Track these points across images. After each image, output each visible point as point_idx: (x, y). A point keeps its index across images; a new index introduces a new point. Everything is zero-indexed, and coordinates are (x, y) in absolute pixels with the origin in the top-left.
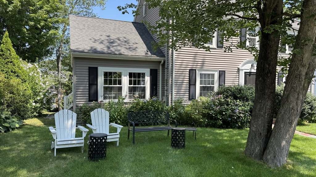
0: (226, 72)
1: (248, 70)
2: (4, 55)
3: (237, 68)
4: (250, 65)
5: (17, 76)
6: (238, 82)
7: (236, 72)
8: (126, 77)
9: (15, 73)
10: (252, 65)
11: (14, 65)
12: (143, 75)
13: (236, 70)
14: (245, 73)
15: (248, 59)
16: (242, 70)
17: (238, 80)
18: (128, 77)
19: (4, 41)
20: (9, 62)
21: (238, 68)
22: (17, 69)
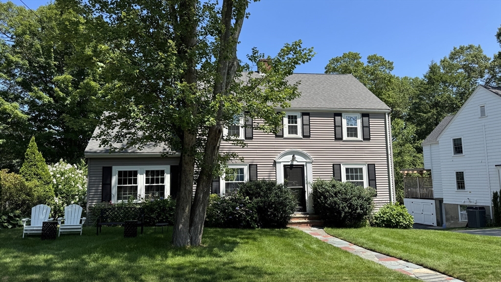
0: (258, 166)
1: (289, 162)
2: (28, 158)
3: (273, 161)
4: (292, 156)
5: (40, 178)
6: (275, 177)
7: (272, 166)
8: (142, 176)
9: (37, 175)
10: (293, 156)
11: (38, 168)
12: (163, 173)
13: (272, 163)
14: (285, 166)
15: (287, 150)
16: (280, 162)
17: (275, 175)
18: (145, 175)
19: (30, 146)
20: (32, 165)
21: (275, 161)
22: (40, 172)
